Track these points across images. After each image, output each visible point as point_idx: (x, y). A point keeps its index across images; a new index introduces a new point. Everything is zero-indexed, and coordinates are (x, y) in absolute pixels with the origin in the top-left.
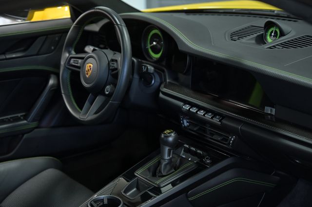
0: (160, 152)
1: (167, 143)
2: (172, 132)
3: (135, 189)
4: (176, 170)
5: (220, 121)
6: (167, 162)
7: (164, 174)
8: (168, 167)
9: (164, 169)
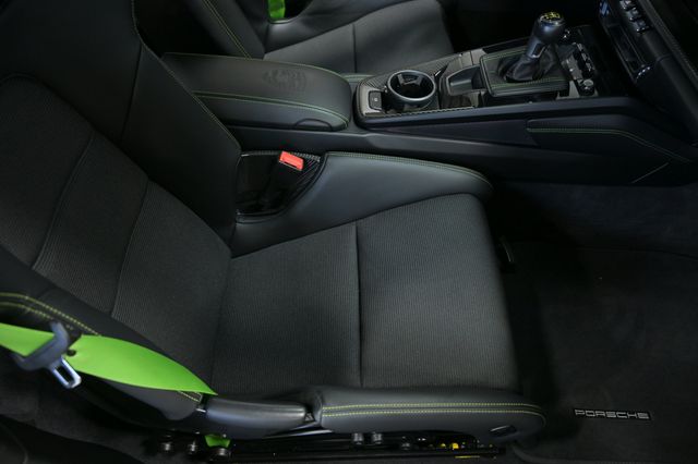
0: (526, 43)
1: (540, 34)
2: (556, 19)
3: (469, 81)
4: (534, 80)
5: (641, 31)
6: (528, 61)
7: (515, 78)
8: (527, 70)
9: (518, 71)
